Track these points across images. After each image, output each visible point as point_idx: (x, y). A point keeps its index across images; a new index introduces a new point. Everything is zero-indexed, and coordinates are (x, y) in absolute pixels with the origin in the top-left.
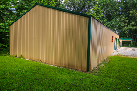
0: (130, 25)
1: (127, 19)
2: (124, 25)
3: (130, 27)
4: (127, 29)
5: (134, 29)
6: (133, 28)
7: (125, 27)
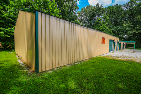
0: (135, 29)
1: (132, 24)
2: (128, 30)
3: (135, 31)
4: (132, 33)
5: (139, 33)
6: (137, 32)
7: (130, 31)
